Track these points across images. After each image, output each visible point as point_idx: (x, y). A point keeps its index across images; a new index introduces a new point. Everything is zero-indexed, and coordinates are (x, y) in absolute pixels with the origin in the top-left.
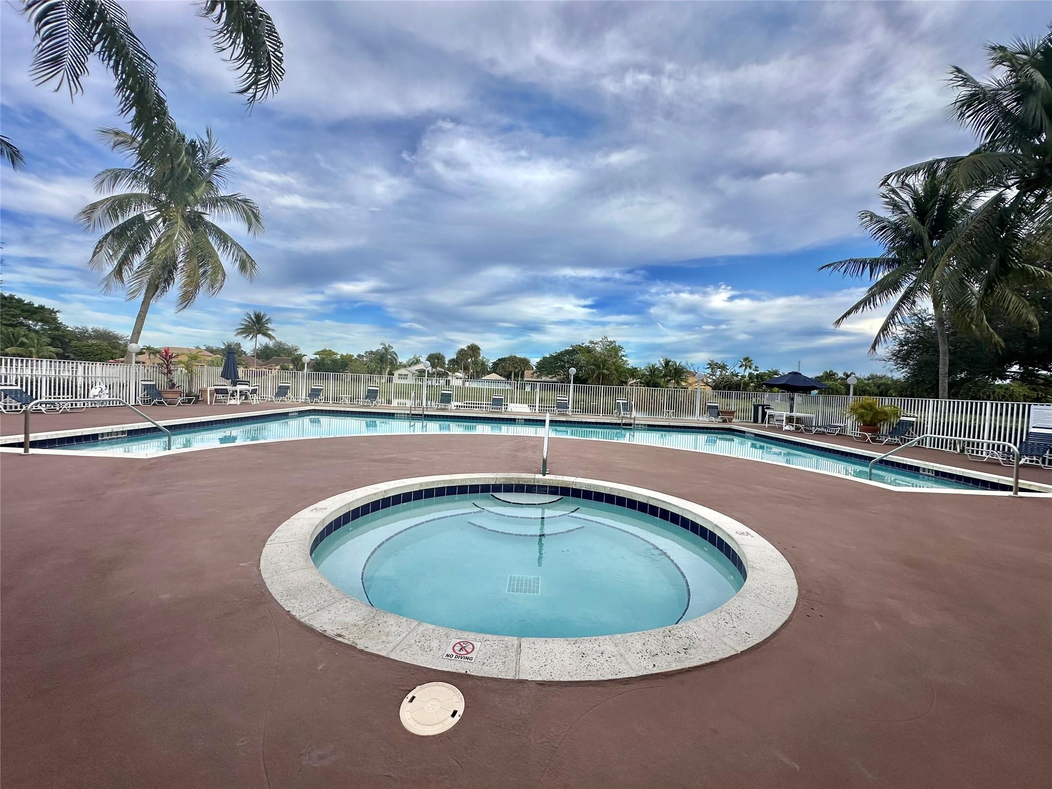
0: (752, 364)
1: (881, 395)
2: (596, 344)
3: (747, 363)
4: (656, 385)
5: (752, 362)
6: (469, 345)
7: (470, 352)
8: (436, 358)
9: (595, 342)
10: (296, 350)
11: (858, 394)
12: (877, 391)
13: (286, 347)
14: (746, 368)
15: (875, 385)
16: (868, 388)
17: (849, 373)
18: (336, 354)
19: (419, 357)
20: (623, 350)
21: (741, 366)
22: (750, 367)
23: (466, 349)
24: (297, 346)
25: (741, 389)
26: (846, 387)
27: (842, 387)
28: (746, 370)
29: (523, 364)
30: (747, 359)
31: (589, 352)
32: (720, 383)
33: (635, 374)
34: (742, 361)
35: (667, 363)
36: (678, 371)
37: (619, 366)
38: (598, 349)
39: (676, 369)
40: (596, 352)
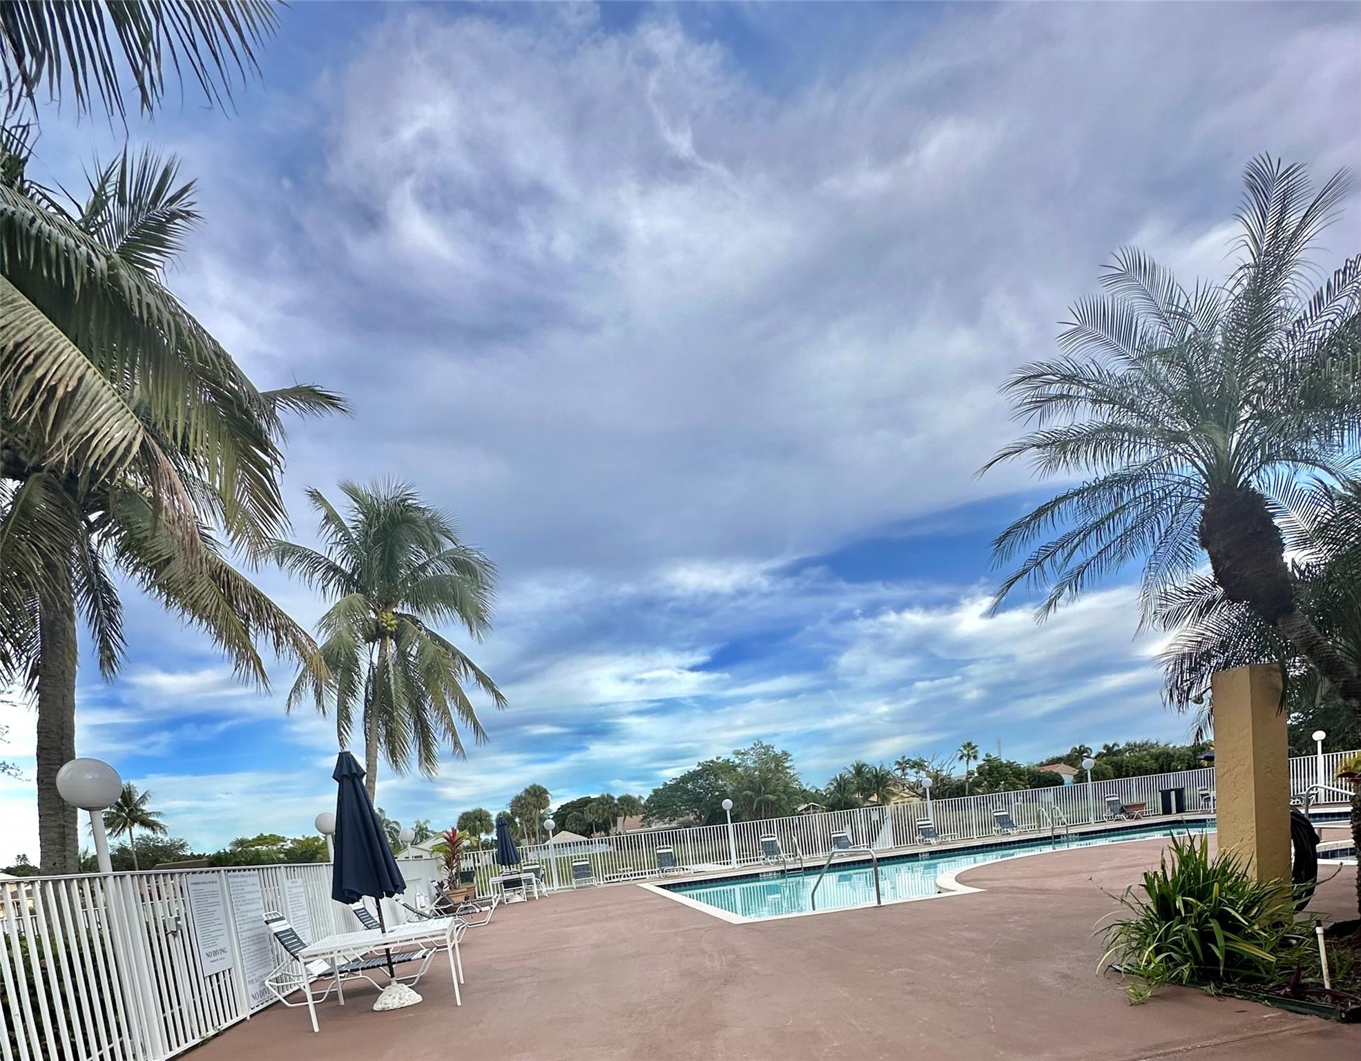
0: (976, 752)
1: (1161, 770)
2: (744, 754)
3: (969, 751)
4: (850, 805)
5: (977, 749)
6: (527, 787)
7: (533, 800)
8: (476, 818)
9: (743, 751)
10: (182, 846)
11: (1131, 773)
12: (1155, 766)
13: (160, 845)
14: (969, 758)
15: (1152, 757)
16: (1144, 763)
17: (1111, 746)
18: (283, 840)
19: (425, 823)
20: (790, 758)
21: (961, 758)
22: (975, 757)
23: (523, 794)
24: (181, 840)
25: (967, 793)
26: (1113, 767)
27: (1109, 767)
28: (968, 763)
29: (628, 805)
30: (969, 744)
31: (735, 770)
32: (938, 788)
33: (805, 796)
34: (962, 749)
35: (859, 770)
36: (882, 779)
37: (787, 785)
38: (749, 763)
39: (876, 776)
40: (747, 769)
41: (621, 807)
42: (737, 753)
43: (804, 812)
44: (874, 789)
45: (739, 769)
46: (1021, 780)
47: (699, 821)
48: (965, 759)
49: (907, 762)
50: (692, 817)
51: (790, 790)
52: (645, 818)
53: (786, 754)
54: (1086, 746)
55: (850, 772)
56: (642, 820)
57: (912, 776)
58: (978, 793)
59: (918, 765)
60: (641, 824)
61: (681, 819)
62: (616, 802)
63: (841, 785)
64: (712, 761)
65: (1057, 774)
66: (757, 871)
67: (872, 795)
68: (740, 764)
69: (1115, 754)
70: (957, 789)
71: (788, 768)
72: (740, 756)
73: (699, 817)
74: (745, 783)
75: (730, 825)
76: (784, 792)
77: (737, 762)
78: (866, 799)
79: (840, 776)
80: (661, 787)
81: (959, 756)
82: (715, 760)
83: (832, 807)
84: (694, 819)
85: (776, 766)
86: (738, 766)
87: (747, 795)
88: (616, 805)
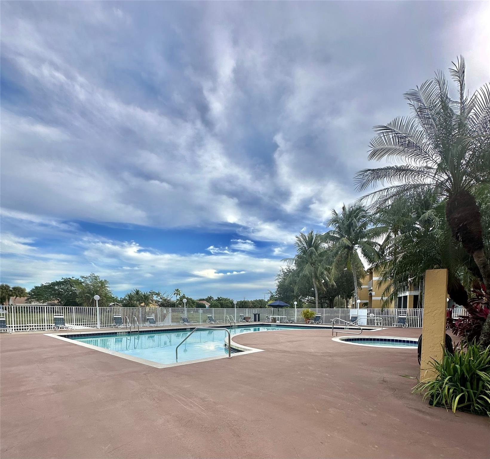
0: (180, 293)
3: (177, 292)
4: (134, 306)
5: (180, 292)
20: (108, 283)
21: (174, 294)
22: (179, 295)
25: (176, 306)
28: (177, 296)
29: (19, 292)
30: (178, 290)
31: (81, 284)
32: (166, 303)
33: (114, 300)
34: (175, 291)
35: (137, 292)
36: (147, 297)
37: (106, 294)
38: (88, 282)
39: (144, 296)
40: (87, 285)
41: (14, 292)
42: (83, 277)
43: (112, 306)
44: (143, 301)
45: (83, 284)
46: (194, 304)
47: (60, 304)
48: (176, 295)
49: (154, 292)
50: (56, 302)
51: (107, 296)
52: (28, 299)
53: (106, 281)
54: (212, 297)
55: (134, 293)
56: (26, 300)
57: (155, 298)
58: (180, 307)
59: (158, 294)
60: (26, 301)
61: (50, 302)
62: (11, 289)
63: (130, 297)
64: (70, 279)
65: (204, 304)
66: (116, 331)
67: (142, 303)
68: (84, 282)
69: (221, 300)
70: (173, 304)
71: (107, 287)
72: (84, 279)
73: (60, 302)
74: (86, 290)
75: (98, 308)
76: (105, 297)
77: (83, 281)
78: (140, 304)
79: (130, 294)
80: (40, 286)
81: (174, 293)
82: (71, 278)
83: (125, 305)
84: (58, 303)
85: (102, 285)
86: (83, 282)
87: (87, 295)
88: (11, 291)
